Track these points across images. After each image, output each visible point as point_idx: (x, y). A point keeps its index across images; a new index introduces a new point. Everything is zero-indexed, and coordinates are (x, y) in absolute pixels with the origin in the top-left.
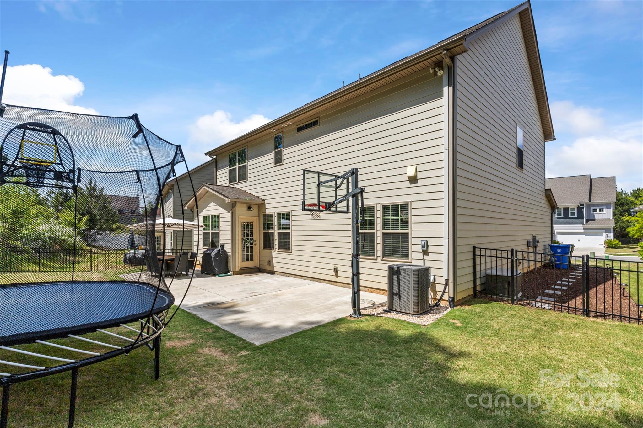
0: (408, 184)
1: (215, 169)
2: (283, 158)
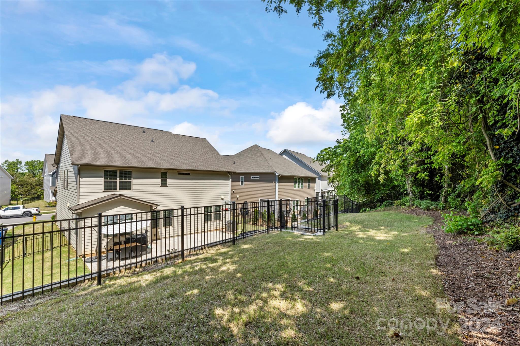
0: (221, 200)
1: (78, 176)
2: (168, 183)
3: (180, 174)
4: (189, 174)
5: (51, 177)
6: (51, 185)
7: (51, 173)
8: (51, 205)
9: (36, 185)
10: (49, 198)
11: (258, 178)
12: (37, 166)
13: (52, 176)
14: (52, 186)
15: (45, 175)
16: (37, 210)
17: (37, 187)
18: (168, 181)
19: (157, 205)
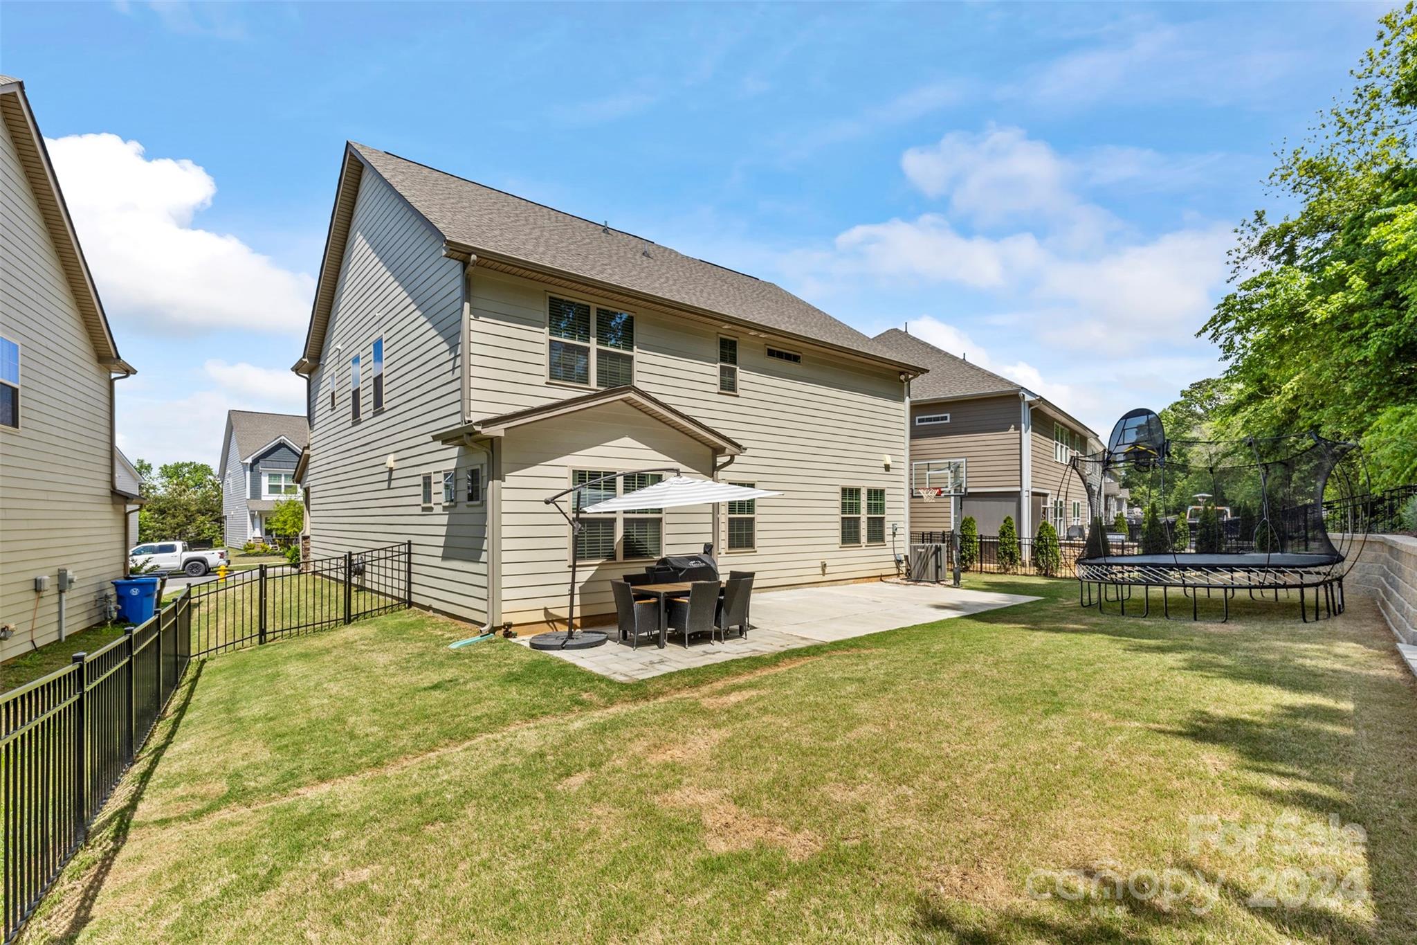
0: (883, 471)
1: (467, 305)
2: (739, 385)
3: (771, 353)
4: (796, 359)
5: (248, 473)
6: (248, 497)
7: (249, 461)
8: (251, 551)
9: (199, 511)
10: (245, 533)
11: (945, 418)
12: (188, 479)
13: (252, 470)
14: (251, 498)
15: (228, 472)
16: (222, 555)
17: (202, 518)
18: (741, 375)
19: (739, 446)
